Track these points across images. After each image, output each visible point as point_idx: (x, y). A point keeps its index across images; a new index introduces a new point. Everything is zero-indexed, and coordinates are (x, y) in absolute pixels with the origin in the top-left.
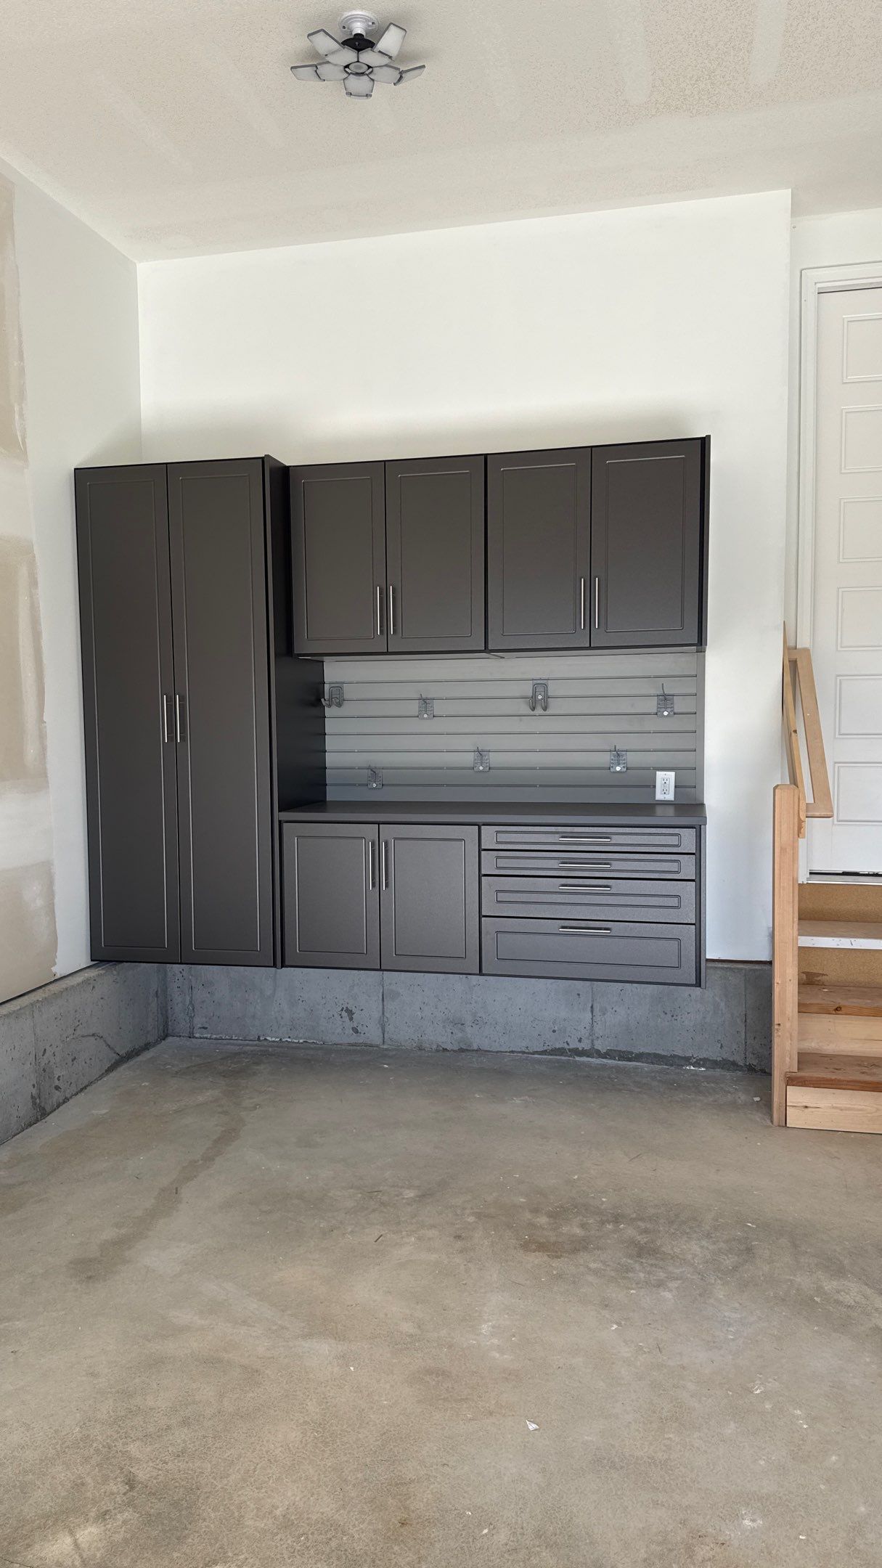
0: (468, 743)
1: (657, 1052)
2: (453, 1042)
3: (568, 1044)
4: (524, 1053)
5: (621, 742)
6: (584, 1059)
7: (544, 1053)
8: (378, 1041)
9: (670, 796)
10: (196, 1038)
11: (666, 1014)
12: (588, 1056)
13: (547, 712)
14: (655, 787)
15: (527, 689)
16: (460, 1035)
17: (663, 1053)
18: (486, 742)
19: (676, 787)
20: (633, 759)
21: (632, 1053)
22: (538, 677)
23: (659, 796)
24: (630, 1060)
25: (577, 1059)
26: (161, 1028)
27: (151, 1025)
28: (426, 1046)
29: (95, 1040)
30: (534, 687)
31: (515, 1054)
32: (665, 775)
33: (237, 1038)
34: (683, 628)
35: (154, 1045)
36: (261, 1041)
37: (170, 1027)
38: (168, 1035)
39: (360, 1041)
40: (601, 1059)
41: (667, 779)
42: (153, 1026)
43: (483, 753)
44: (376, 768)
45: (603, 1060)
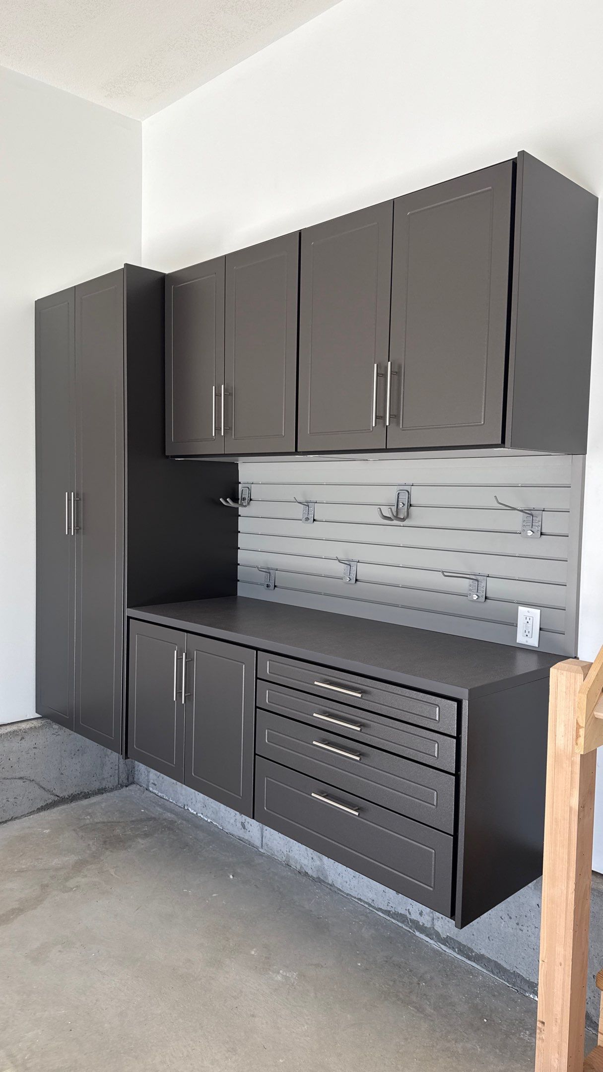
0: (339, 551)
1: (499, 962)
2: (313, 868)
3: (410, 913)
4: (370, 905)
5: (480, 565)
6: (423, 936)
7: (387, 913)
8: (257, 843)
9: (533, 641)
10: (150, 791)
11: (511, 918)
12: (427, 936)
13: (406, 523)
14: (516, 626)
15: (390, 495)
16: (318, 863)
17: (505, 965)
18: (357, 552)
19: (541, 629)
20: (494, 587)
21: (472, 951)
22: (403, 482)
23: (521, 639)
24: (469, 958)
25: (417, 934)
26: (123, 776)
27: (108, 773)
28: (292, 863)
29: (24, 782)
30: (399, 494)
31: (362, 903)
32: (528, 612)
33: (172, 801)
34: (484, 422)
35: (112, 790)
36: (185, 810)
37: (136, 776)
38: (133, 783)
39: (246, 838)
40: (440, 944)
41: (531, 618)
42: (110, 774)
43: (352, 563)
44: (272, 569)
45: (442, 946)
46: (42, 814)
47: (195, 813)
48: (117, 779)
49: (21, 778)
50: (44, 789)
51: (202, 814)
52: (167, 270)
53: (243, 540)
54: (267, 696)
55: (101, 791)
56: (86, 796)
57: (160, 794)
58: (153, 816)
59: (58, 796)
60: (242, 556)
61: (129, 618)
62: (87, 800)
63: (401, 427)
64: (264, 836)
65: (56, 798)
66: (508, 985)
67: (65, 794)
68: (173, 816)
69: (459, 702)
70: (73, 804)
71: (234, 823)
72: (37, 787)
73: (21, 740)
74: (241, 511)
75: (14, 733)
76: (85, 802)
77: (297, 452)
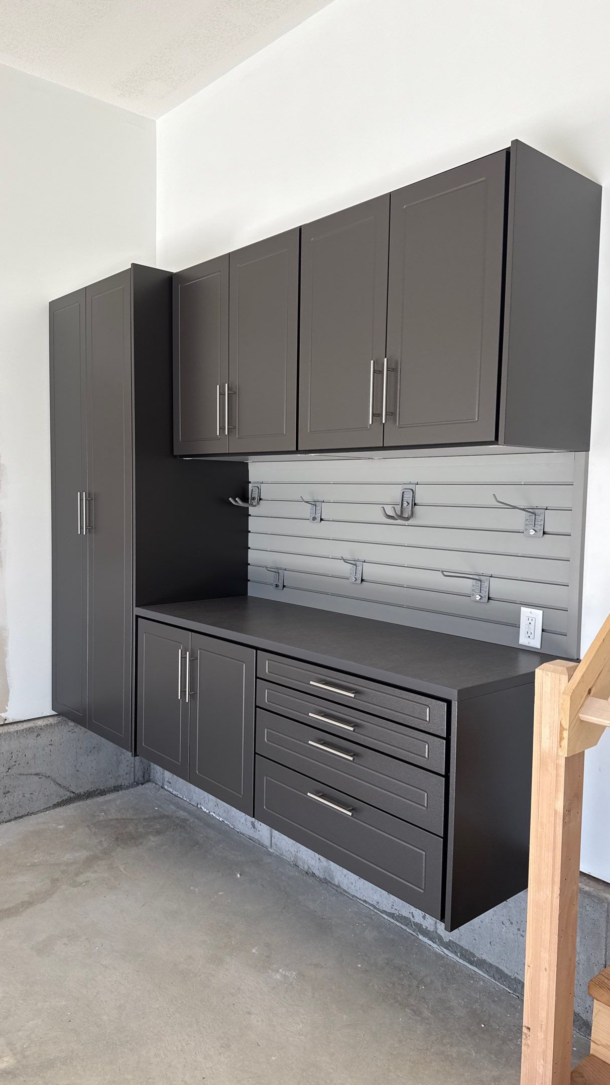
0: (345, 550)
1: (501, 967)
2: (320, 868)
3: (413, 917)
4: (375, 907)
5: (484, 565)
6: (425, 940)
7: (392, 915)
8: (267, 843)
9: (535, 643)
10: (165, 789)
11: (512, 923)
12: (430, 939)
13: (410, 522)
14: (519, 627)
15: (395, 494)
16: (325, 863)
17: (506, 971)
18: (363, 552)
19: (543, 630)
20: (498, 587)
21: (474, 956)
22: (408, 481)
23: (524, 640)
24: (471, 963)
25: (421, 937)
26: (139, 774)
27: (124, 771)
28: (300, 863)
29: (39, 778)
30: (403, 492)
31: (367, 905)
32: (531, 613)
33: (185, 799)
34: (478, 420)
35: (128, 788)
36: (198, 808)
37: (152, 774)
38: (149, 781)
39: (256, 837)
40: (443, 948)
41: (534, 619)
42: (126, 772)
43: (358, 563)
44: (281, 569)
45: (445, 950)
46: (57, 810)
47: (207, 811)
48: (132, 777)
49: (37, 774)
50: (60, 785)
51: (214, 813)
52: (174, 269)
53: (253, 540)
54: (266, 695)
55: (117, 789)
56: (102, 793)
57: (174, 792)
58: (166, 813)
59: (74, 793)
60: (253, 556)
61: (137, 617)
62: (103, 796)
63: (397, 424)
64: (273, 837)
65: (72, 795)
66: (509, 991)
67: (81, 791)
68: (186, 814)
69: (449, 703)
70: (89, 801)
71: (244, 822)
72: (52, 783)
73: (37, 736)
74: (252, 510)
75: (30, 730)
76: (101, 799)
77: (297, 451)
